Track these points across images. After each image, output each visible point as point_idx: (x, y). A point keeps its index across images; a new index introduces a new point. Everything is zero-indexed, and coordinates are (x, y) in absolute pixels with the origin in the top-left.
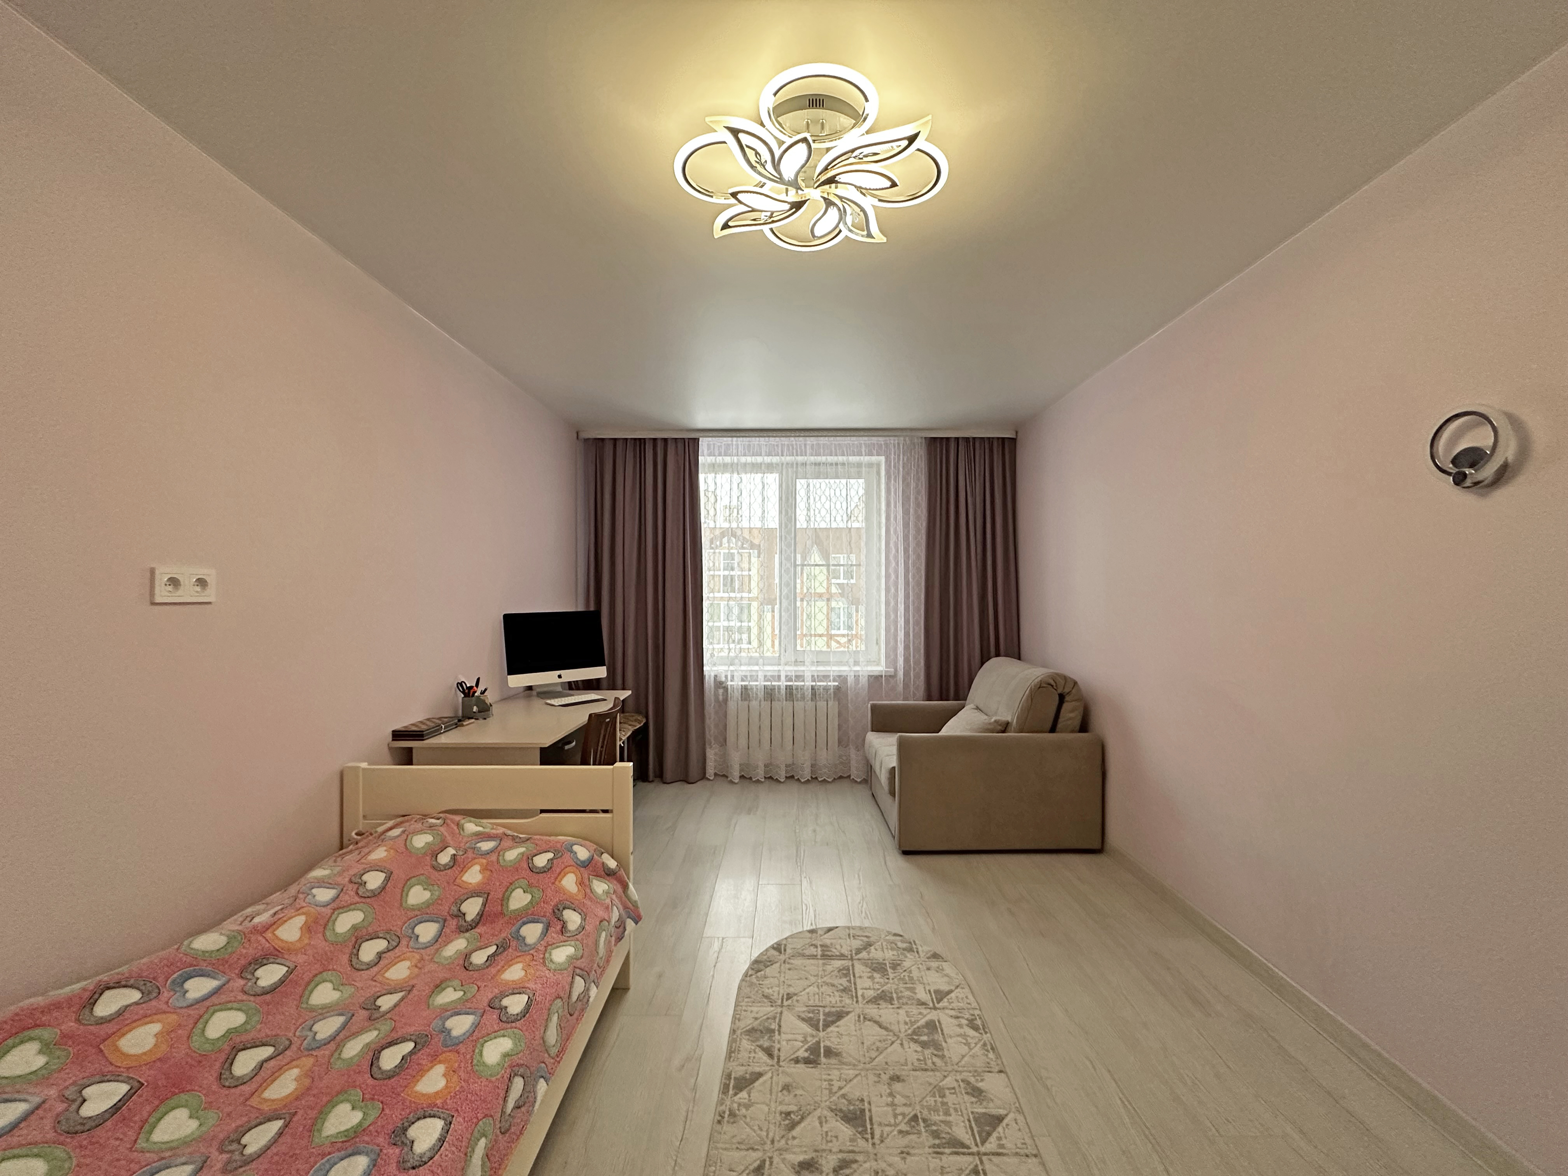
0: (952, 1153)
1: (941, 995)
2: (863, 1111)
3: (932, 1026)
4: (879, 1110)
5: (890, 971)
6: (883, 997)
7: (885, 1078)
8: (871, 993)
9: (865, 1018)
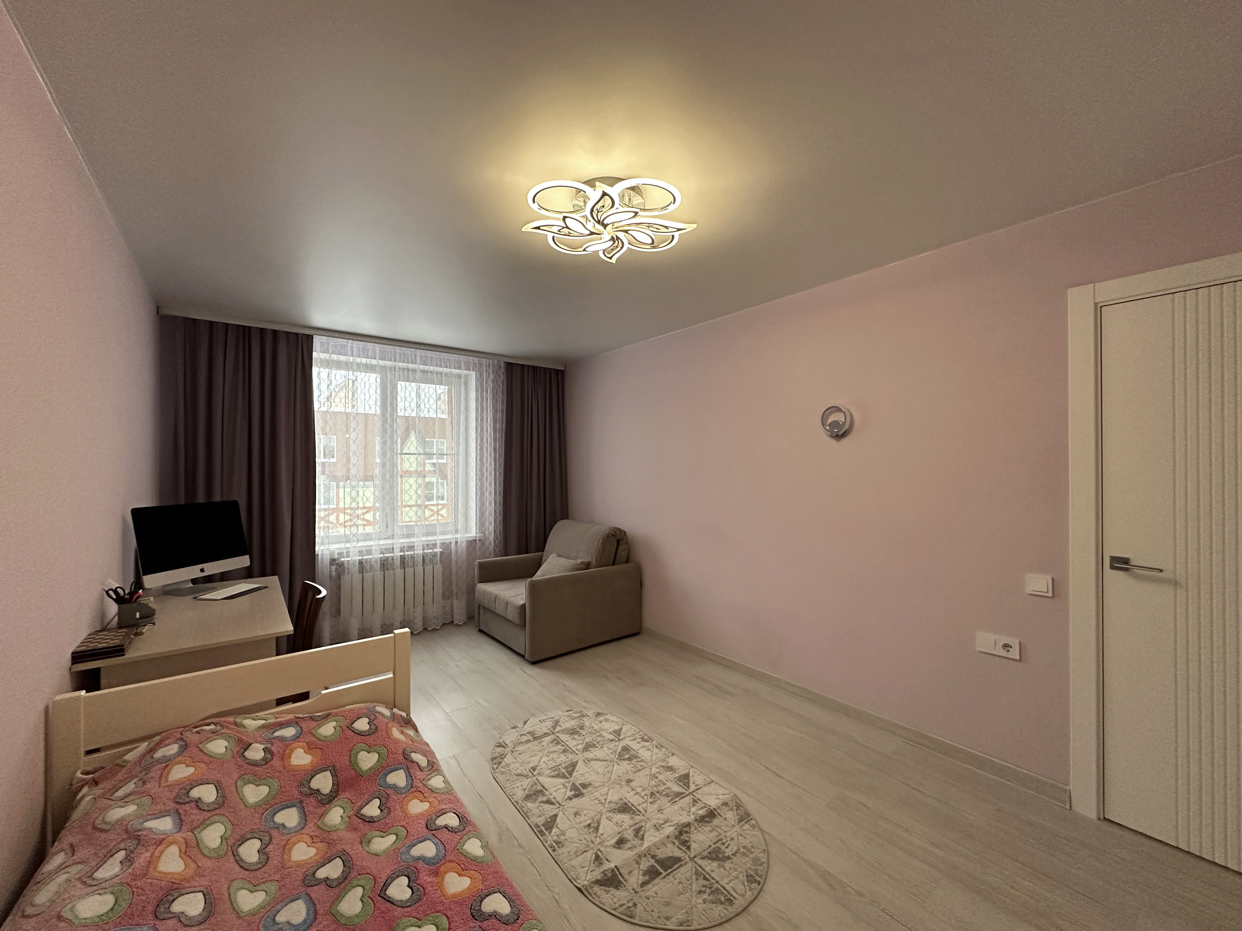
0: (680, 799)
1: (618, 733)
2: (626, 804)
3: (626, 749)
4: (634, 800)
5: (581, 731)
6: (588, 747)
7: (623, 783)
8: (580, 747)
9: (588, 761)
